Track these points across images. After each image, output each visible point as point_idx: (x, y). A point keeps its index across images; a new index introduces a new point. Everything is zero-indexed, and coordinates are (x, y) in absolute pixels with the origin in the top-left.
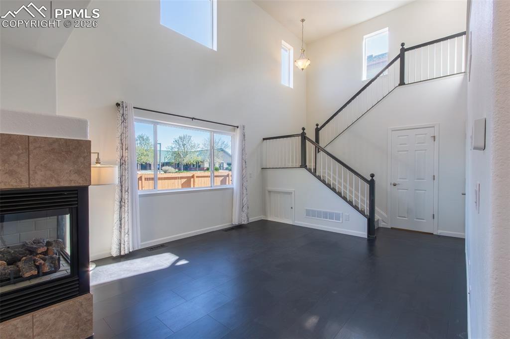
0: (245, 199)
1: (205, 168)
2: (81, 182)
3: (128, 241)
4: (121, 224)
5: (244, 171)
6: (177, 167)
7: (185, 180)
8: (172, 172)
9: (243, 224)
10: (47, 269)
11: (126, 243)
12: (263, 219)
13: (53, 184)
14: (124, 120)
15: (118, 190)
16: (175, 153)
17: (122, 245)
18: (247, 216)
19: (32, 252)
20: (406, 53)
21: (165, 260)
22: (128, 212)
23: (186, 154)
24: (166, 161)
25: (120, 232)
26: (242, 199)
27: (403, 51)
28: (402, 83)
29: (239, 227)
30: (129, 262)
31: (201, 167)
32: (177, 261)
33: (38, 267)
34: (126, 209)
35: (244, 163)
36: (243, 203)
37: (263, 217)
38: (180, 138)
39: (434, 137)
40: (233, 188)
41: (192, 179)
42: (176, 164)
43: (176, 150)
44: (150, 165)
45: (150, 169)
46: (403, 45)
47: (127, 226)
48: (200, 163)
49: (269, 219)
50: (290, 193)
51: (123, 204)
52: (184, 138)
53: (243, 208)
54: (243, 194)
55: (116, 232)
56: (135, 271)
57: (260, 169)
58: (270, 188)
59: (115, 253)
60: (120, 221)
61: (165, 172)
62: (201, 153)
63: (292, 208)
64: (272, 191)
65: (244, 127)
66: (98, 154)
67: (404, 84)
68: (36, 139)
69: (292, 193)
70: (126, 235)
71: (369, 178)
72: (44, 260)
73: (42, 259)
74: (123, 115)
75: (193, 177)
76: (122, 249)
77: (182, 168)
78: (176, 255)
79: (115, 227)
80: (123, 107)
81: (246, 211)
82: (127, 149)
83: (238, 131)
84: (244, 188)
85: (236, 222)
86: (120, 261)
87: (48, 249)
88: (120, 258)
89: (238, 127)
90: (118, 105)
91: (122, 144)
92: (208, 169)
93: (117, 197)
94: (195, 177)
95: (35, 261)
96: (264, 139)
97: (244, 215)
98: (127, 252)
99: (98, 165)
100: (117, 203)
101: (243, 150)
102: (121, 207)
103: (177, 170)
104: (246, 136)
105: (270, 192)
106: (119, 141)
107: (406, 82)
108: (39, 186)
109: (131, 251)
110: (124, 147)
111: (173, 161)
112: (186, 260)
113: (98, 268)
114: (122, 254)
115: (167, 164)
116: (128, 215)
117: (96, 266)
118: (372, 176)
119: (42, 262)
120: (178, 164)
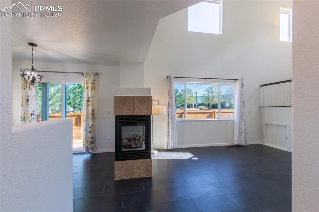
0: (243, 128)
2: (148, 113)
3: (171, 143)
4: (168, 134)
5: (242, 109)
6: (208, 106)
7: (208, 114)
8: (205, 109)
9: (242, 145)
10: (138, 146)
11: (170, 144)
12: (260, 143)
13: (140, 114)
14: (170, 84)
15: (167, 118)
16: (206, 97)
17: (169, 145)
18: (245, 140)
19: (135, 139)
21: (187, 156)
22: (171, 129)
23: (213, 98)
24: (201, 103)
25: (168, 138)
26: (240, 128)
29: (239, 146)
30: (171, 153)
31: (224, 106)
32: (193, 157)
33: (136, 144)
34: (171, 127)
35: (242, 103)
36: (241, 131)
37: (261, 143)
38: (210, 88)
40: (234, 120)
41: (213, 114)
42: (207, 104)
43: (207, 96)
44: (192, 105)
45: (192, 108)
47: (171, 136)
48: (223, 104)
49: (266, 144)
50: (285, 126)
51: (169, 125)
52: (212, 88)
53: (241, 134)
54: (241, 124)
55: (166, 138)
56: (172, 157)
57: (257, 108)
58: (266, 121)
59: (166, 148)
60: (168, 133)
61: (200, 109)
62: (224, 97)
63: (286, 138)
64: (269, 124)
65: (242, 79)
66: (159, 101)
68: (136, 97)
69: (286, 126)
70: (171, 140)
72: (138, 142)
73: (137, 142)
74: (169, 82)
76: (169, 146)
77: (211, 107)
78: (193, 154)
79: (166, 135)
80: (169, 78)
81: (244, 136)
82: (171, 98)
83: (238, 82)
84: (242, 120)
85: (236, 142)
86: (168, 152)
87: (139, 139)
88: (168, 150)
89: (238, 80)
90: (168, 77)
91: (169, 96)
93: (167, 121)
94: (215, 113)
95: (135, 142)
96: (262, 86)
97: (242, 139)
98: (171, 148)
99: (159, 106)
100: (167, 124)
101: (241, 95)
102: (168, 126)
103: (207, 108)
104: (244, 85)
105: (266, 124)
106: (168, 95)
108: (136, 114)
109: (172, 148)
110: (170, 97)
111: (205, 103)
112: (198, 158)
113: (159, 153)
114: (169, 149)
115: (202, 104)
116: (171, 130)
117: (158, 152)
119: (137, 143)
120: (208, 104)
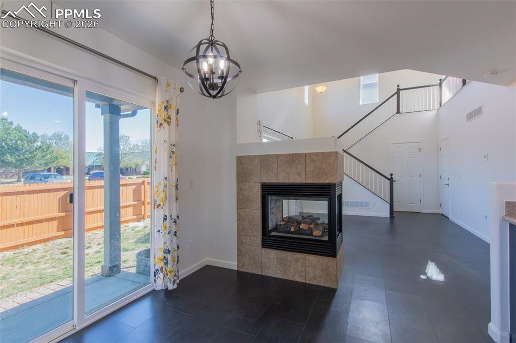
1: (142, 173)
20: (401, 91)
27: (399, 90)
28: (398, 112)
39: (420, 149)
41: (143, 186)
46: (398, 86)
67: (400, 113)
71: (389, 177)
75: (143, 183)
92: (145, 173)
107: (401, 111)
118: (391, 175)
